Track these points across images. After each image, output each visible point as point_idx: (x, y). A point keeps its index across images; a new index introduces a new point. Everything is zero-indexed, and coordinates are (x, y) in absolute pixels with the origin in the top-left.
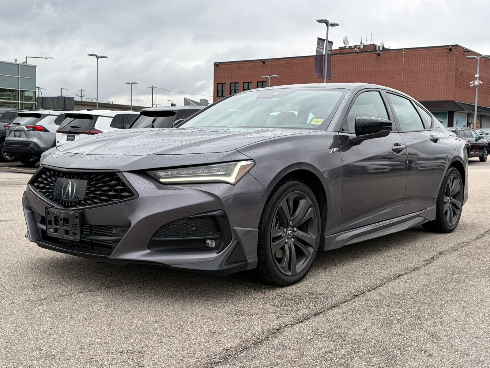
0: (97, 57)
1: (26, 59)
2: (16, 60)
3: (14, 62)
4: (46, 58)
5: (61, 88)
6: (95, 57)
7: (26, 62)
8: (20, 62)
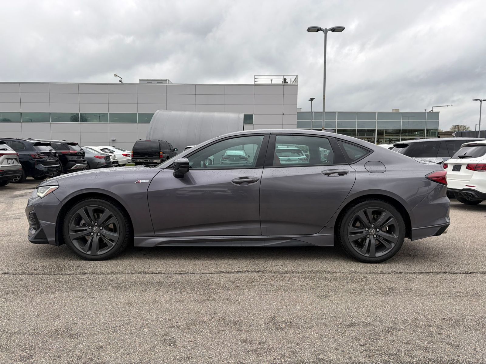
0: (481, 101)
1: (433, 108)
2: (425, 110)
3: (424, 111)
4: (447, 106)
5: (476, 125)
6: (479, 101)
7: (433, 110)
8: (428, 111)
